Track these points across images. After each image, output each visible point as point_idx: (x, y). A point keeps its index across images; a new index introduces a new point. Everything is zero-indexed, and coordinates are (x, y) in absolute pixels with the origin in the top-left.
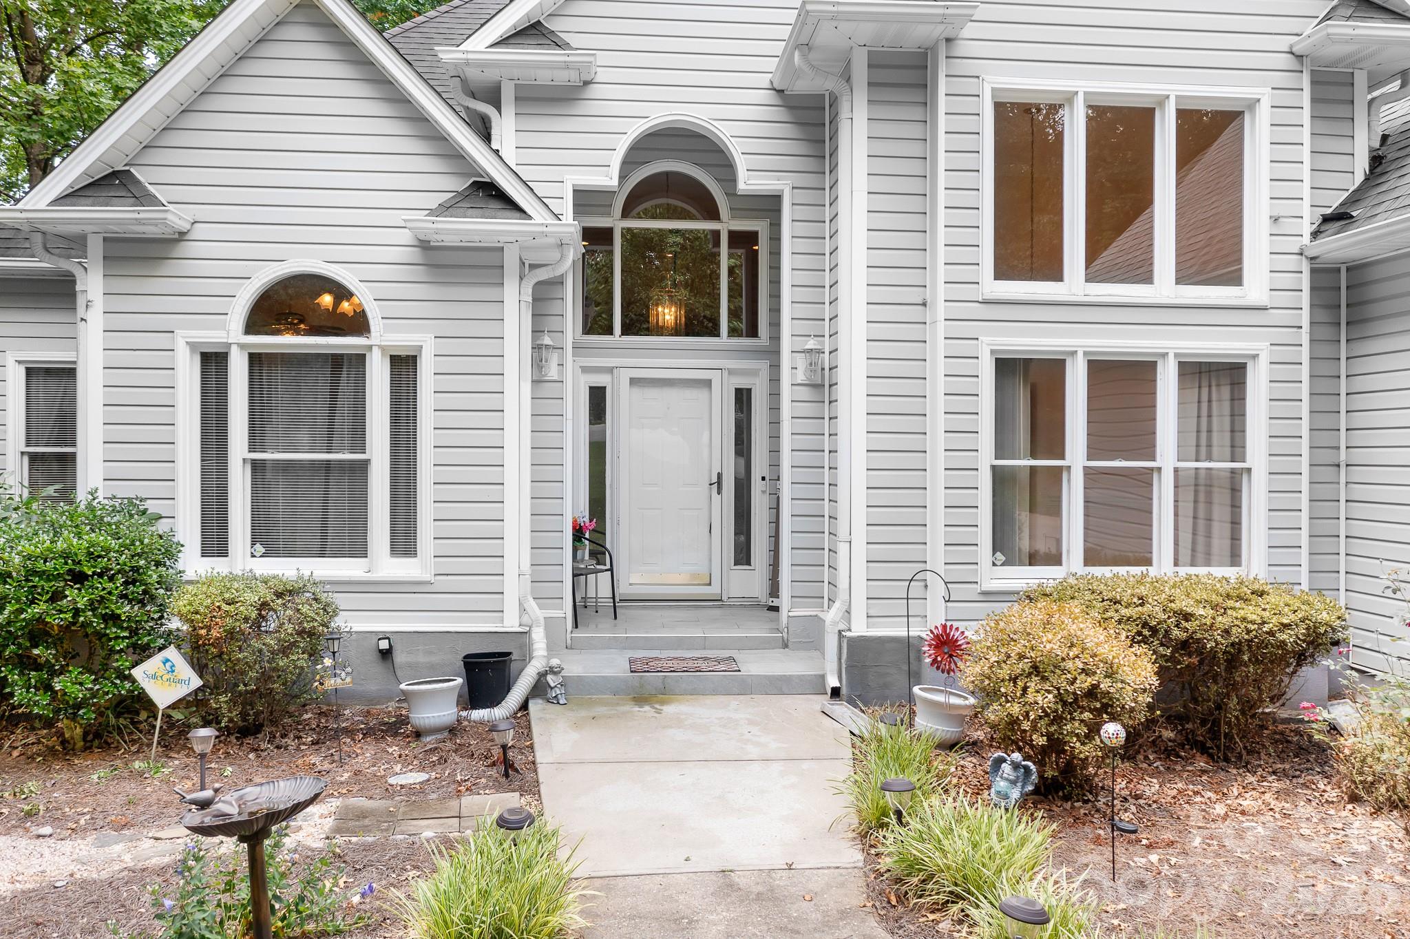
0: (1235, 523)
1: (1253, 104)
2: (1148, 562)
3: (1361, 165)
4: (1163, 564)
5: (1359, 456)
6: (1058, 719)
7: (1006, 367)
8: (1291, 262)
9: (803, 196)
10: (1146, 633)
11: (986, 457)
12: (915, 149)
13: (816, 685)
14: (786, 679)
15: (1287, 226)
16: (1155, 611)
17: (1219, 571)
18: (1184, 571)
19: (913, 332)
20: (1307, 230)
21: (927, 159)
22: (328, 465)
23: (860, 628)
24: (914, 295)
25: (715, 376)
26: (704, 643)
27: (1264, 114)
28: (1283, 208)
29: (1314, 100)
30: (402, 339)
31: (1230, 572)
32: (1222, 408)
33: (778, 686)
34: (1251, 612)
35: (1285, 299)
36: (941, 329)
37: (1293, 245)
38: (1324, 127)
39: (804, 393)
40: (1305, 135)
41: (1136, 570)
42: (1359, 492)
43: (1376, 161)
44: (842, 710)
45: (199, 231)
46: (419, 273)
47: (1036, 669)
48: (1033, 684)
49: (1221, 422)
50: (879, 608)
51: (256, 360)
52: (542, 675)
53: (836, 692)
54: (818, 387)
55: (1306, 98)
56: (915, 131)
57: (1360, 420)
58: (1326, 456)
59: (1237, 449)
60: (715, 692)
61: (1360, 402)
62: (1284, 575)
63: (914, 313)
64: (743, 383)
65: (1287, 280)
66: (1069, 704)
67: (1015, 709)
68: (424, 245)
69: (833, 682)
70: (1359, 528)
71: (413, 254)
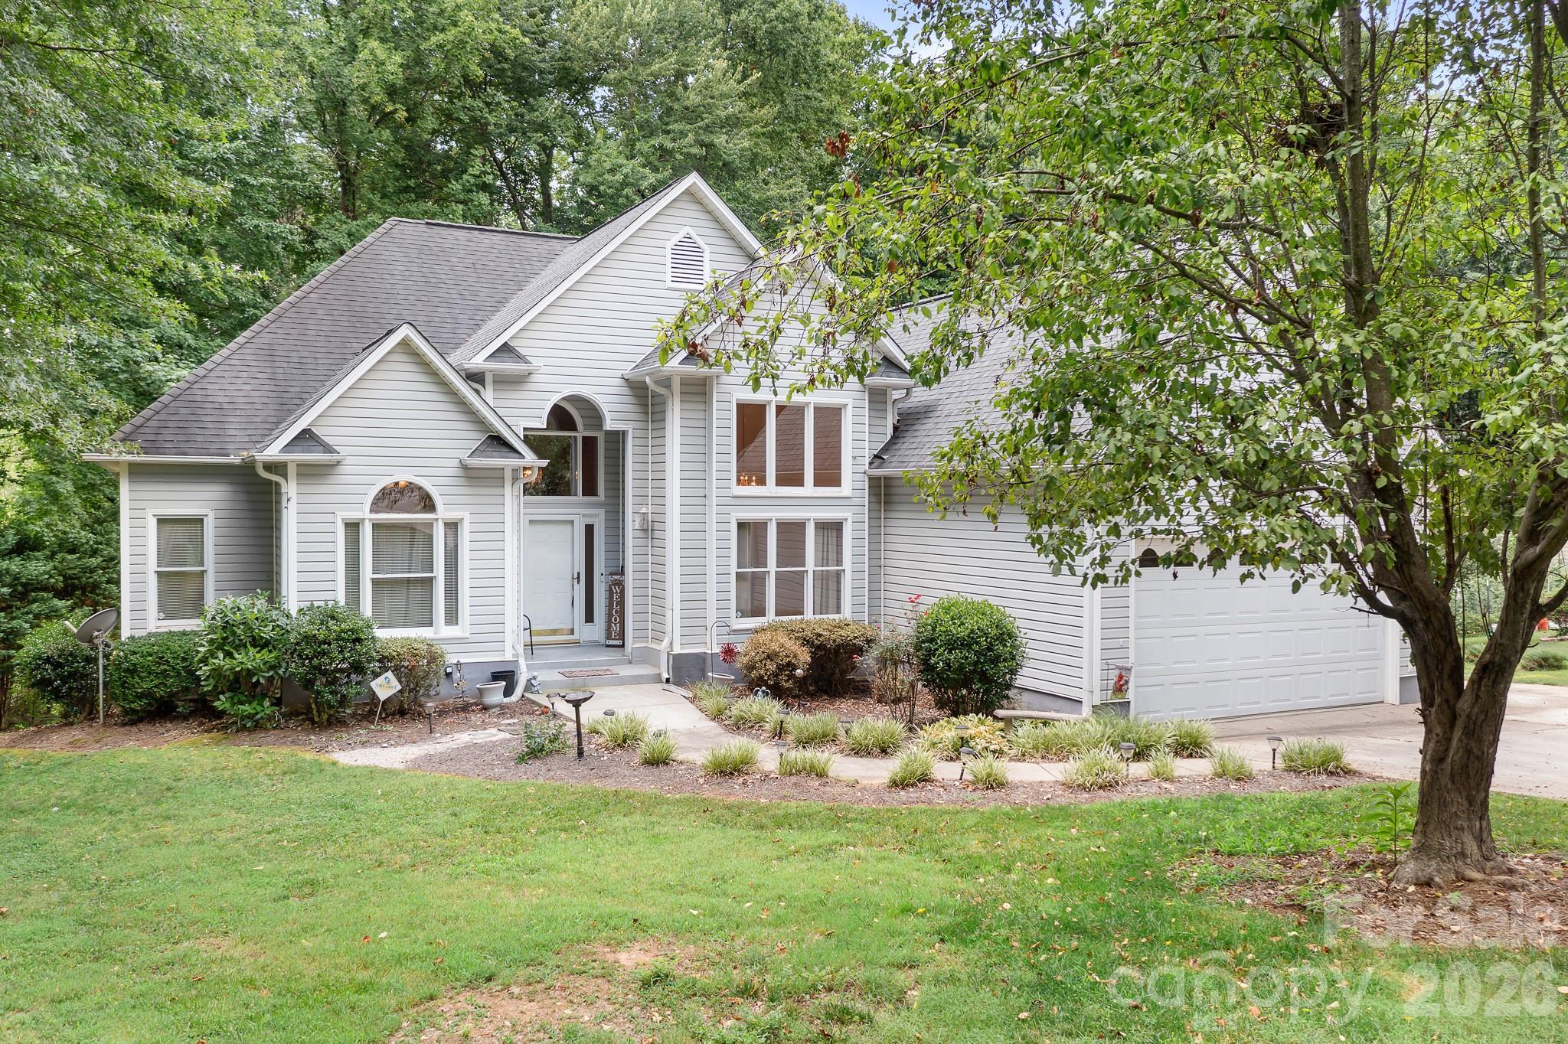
0: (839, 591)
1: (845, 406)
2: (802, 613)
3: (890, 431)
4: (809, 615)
5: (889, 562)
6: (777, 675)
7: (742, 526)
8: (861, 477)
9: (639, 433)
10: (806, 642)
11: (734, 569)
12: (701, 424)
13: (657, 679)
14: (642, 676)
15: (860, 461)
16: (808, 634)
17: (831, 616)
18: (818, 617)
19: (699, 509)
20: (867, 461)
21: (707, 428)
22: (409, 581)
23: (677, 650)
24: (701, 492)
25: (576, 518)
26: (590, 664)
27: (850, 409)
28: (858, 452)
29: (870, 402)
30: (452, 515)
31: (836, 617)
32: (833, 540)
33: (637, 680)
34: (843, 633)
35: (858, 493)
36: (714, 509)
37: (862, 469)
38: (874, 414)
39: (639, 534)
40: (867, 420)
41: (799, 617)
42: (889, 578)
43: (896, 429)
44: (672, 687)
45: (349, 460)
46: (461, 481)
47: (768, 657)
48: (768, 662)
49: (832, 548)
50: (686, 640)
51: (377, 527)
52: (529, 681)
53: (668, 681)
54: (645, 530)
55: (867, 404)
56: (701, 415)
57: (890, 546)
58: (875, 562)
59: (839, 562)
60: (609, 685)
61: (890, 538)
62: (858, 617)
63: (700, 501)
64: (589, 521)
65: (859, 485)
66: (781, 668)
67: (762, 672)
68: (465, 467)
69: (665, 676)
70: (890, 595)
71: (459, 472)
